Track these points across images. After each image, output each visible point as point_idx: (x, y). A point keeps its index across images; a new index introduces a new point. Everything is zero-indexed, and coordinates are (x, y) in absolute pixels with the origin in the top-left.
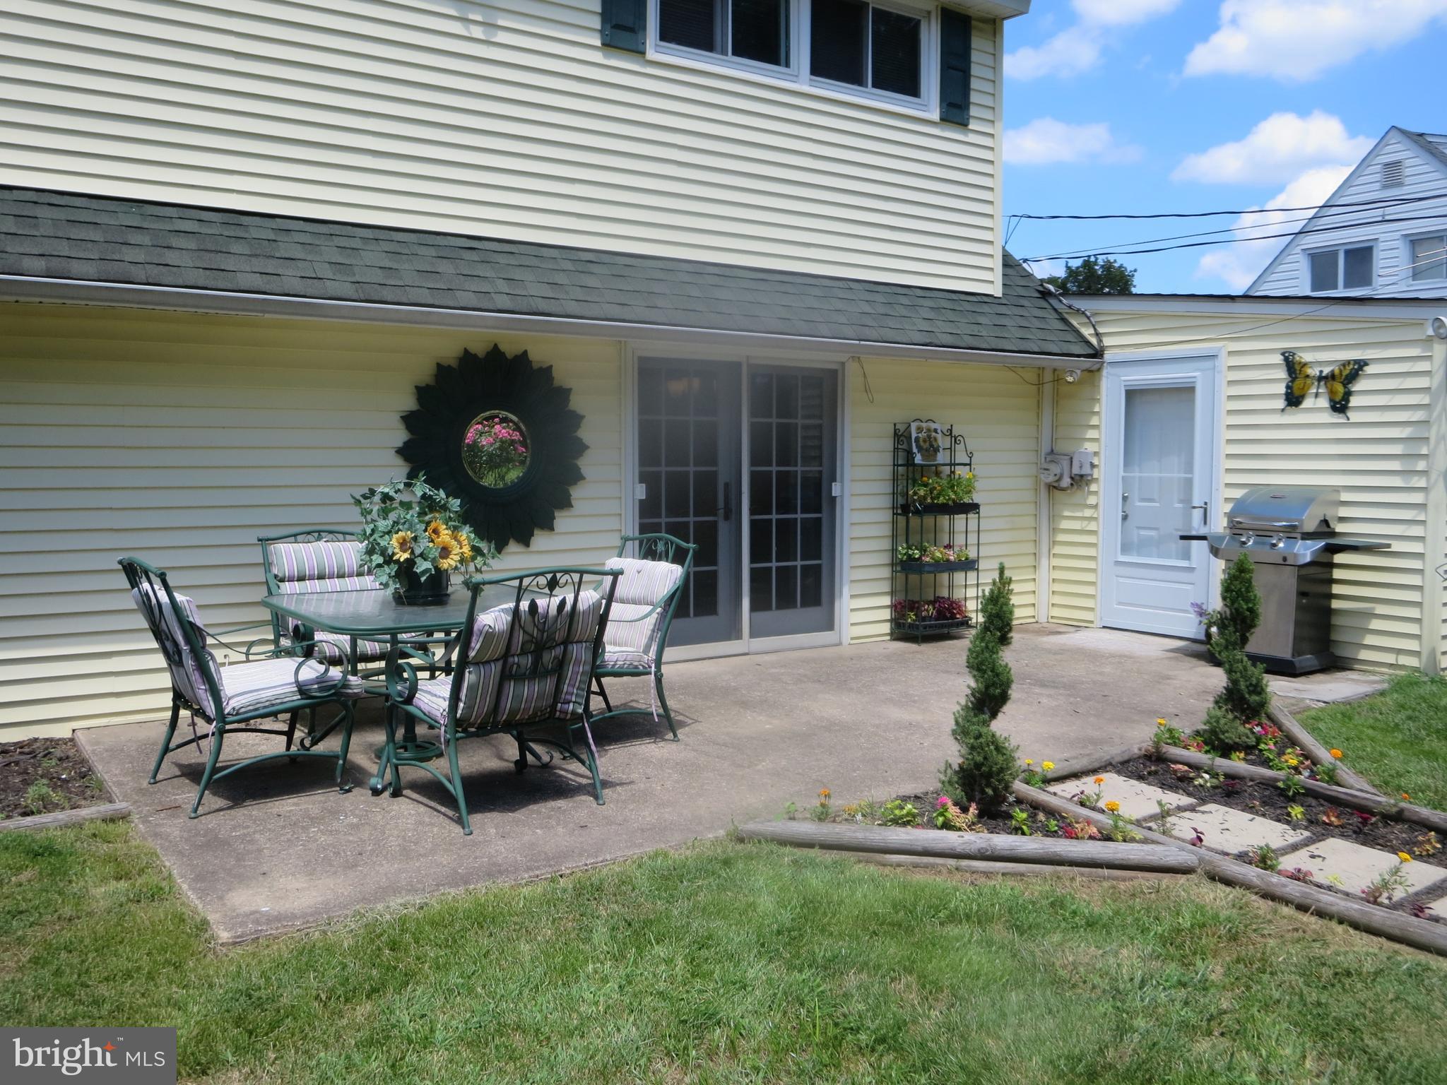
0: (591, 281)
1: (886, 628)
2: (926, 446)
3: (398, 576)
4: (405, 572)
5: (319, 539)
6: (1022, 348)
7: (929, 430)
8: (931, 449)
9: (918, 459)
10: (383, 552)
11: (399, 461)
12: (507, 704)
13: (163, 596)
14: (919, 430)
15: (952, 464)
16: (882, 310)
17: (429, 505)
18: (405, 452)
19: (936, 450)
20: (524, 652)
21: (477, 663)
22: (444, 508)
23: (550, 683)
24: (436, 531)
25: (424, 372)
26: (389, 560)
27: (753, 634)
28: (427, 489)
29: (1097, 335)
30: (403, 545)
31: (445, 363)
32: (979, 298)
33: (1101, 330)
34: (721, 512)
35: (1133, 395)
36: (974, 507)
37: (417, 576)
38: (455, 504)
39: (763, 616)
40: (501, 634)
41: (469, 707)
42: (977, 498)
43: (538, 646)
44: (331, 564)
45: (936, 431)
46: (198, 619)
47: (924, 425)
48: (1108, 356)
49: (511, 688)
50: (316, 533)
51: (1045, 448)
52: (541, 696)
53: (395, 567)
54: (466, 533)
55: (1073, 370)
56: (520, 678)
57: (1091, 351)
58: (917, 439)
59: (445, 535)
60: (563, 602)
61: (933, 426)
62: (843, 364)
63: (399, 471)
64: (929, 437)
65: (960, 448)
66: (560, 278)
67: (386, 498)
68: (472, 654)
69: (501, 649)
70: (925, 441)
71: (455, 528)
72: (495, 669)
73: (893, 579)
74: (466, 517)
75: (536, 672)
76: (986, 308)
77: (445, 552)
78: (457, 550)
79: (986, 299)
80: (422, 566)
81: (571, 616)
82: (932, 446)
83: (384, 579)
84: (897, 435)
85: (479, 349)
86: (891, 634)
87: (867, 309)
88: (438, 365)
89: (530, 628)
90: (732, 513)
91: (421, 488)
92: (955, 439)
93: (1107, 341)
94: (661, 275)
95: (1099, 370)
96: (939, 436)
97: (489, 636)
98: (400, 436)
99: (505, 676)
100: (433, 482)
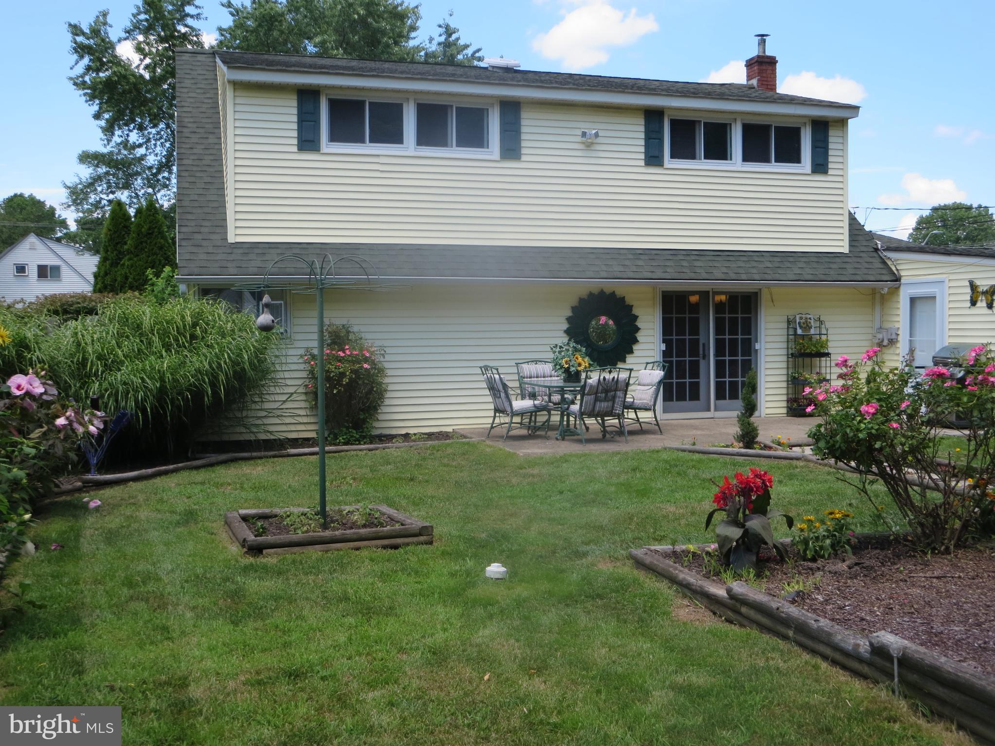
0: (640, 263)
1: (784, 411)
2: (804, 326)
3: (564, 372)
4: (567, 371)
5: (536, 364)
6: (852, 279)
7: (806, 318)
8: (806, 326)
9: (799, 332)
10: (560, 365)
11: (565, 335)
12: (597, 409)
13: (497, 376)
14: (801, 318)
15: (820, 334)
16: (777, 265)
17: (576, 350)
18: (567, 332)
19: (810, 328)
20: (601, 393)
21: (588, 395)
22: (580, 351)
23: (610, 404)
24: (577, 358)
25: (574, 302)
26: (562, 367)
27: (716, 410)
28: (574, 344)
29: (897, 270)
30: (566, 363)
31: (582, 297)
32: (835, 255)
33: (898, 268)
34: (701, 356)
35: (913, 300)
36: (828, 355)
37: (571, 372)
38: (584, 349)
39: (721, 402)
40: (594, 386)
41: (585, 408)
42: (830, 351)
43: (606, 391)
44: (541, 372)
45: (810, 319)
46: (507, 383)
47: (804, 316)
48: (903, 281)
49: (598, 404)
50: (536, 361)
51: (877, 325)
52: (607, 407)
53: (563, 369)
54: (587, 359)
55: (885, 288)
56: (601, 401)
57: (895, 279)
58: (799, 323)
59: (580, 359)
60: (614, 378)
61: (809, 316)
62: (760, 289)
63: (566, 339)
64: (806, 322)
65: (823, 326)
66: (627, 263)
67: (561, 347)
68: (586, 392)
69: (595, 390)
70: (804, 323)
71: (584, 357)
72: (593, 397)
73: (788, 388)
74: (587, 354)
75: (606, 399)
76: (838, 260)
77: (580, 365)
78: (583, 364)
79: (839, 255)
80: (572, 369)
81: (616, 382)
82: (807, 326)
83: (560, 373)
84: (789, 322)
85: (596, 291)
86: (787, 414)
87: (769, 265)
88: (580, 298)
89: (603, 385)
90: (706, 356)
91: (572, 344)
92: (821, 322)
93: (902, 273)
94: (671, 257)
95: (899, 287)
96: (812, 321)
97: (591, 386)
98: (565, 326)
99: (596, 400)
100: (576, 342)
